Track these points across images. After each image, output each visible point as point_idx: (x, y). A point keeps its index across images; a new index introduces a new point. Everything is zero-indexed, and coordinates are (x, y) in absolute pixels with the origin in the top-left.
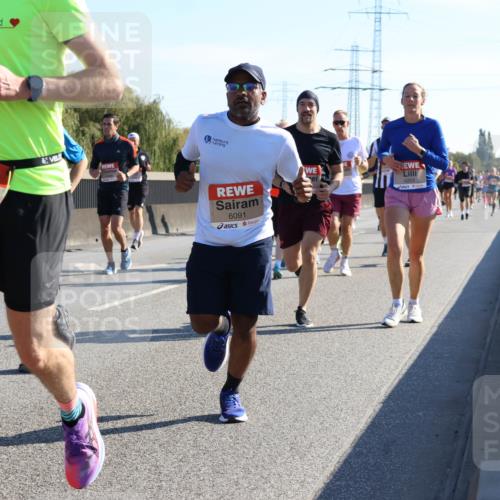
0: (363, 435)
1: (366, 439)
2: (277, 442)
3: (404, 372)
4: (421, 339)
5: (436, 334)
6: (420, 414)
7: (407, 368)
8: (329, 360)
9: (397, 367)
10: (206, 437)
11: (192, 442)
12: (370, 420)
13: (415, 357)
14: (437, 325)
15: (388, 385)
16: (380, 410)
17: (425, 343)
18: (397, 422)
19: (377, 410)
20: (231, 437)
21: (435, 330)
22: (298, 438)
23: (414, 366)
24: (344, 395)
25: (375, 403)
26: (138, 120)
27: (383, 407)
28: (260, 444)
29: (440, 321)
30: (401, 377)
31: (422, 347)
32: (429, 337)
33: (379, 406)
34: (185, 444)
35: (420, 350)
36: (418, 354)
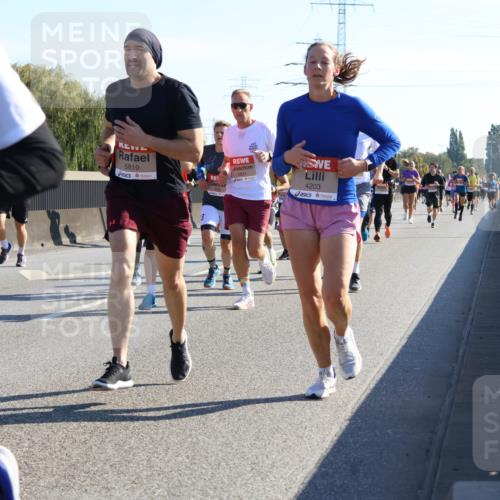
0: (328, 454)
1: (332, 458)
2: (236, 461)
3: (372, 386)
4: (389, 353)
5: (405, 346)
6: (389, 431)
7: (375, 382)
8: (293, 373)
9: (364, 381)
10: (161, 457)
11: (145, 463)
12: (336, 438)
13: (383, 371)
14: (407, 336)
15: (355, 400)
16: (347, 428)
17: (394, 355)
18: (366, 440)
19: (344, 427)
20: (188, 457)
21: (404, 341)
22: (260, 458)
23: (381, 381)
24: (308, 411)
25: (342, 420)
26: (86, 117)
27: (350, 424)
28: (219, 464)
29: (410, 332)
30: (368, 391)
31: (391, 360)
32: (398, 350)
33: (346, 423)
34: (139, 464)
35: (389, 363)
36: (386, 367)
